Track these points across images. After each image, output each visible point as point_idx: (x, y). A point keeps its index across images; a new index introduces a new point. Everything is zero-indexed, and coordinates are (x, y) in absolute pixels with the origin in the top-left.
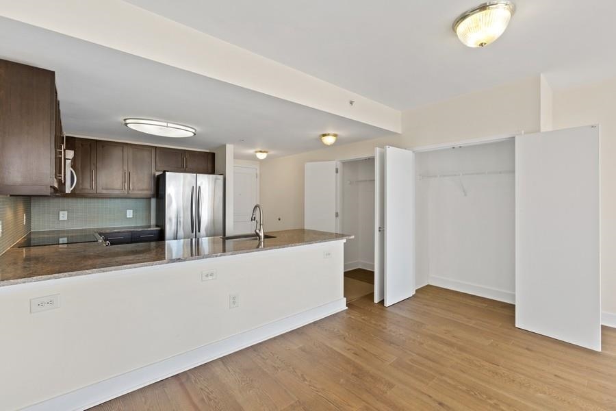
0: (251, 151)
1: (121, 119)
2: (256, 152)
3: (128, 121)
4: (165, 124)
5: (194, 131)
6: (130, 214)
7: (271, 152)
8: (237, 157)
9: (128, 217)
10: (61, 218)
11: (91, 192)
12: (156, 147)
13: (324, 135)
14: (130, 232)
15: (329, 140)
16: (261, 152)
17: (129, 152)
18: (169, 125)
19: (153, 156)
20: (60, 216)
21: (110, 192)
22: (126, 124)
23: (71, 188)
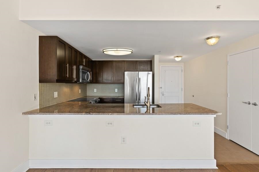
0: (172, 57)
1: (102, 50)
2: (175, 57)
3: (104, 51)
4: (116, 49)
5: (131, 51)
6: (116, 90)
7: (184, 57)
8: (160, 61)
9: (116, 92)
10: (95, 91)
11: (101, 81)
12: (124, 61)
13: (208, 38)
14: (112, 98)
15: (212, 41)
16: (177, 57)
17: (114, 64)
18: (118, 49)
19: (123, 65)
20: (95, 90)
21: (107, 81)
22: (103, 52)
23: (87, 80)
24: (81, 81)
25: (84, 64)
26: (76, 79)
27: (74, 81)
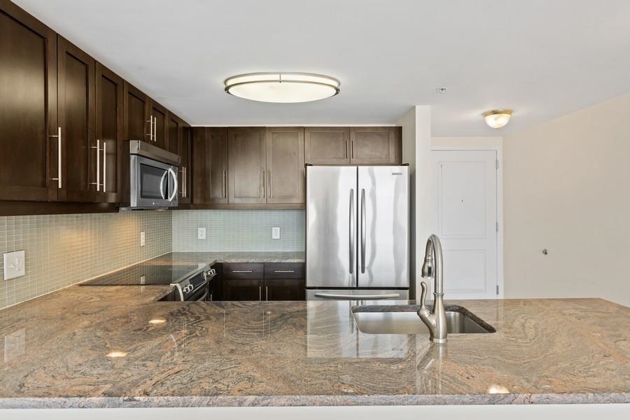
0: (473, 115)
1: (219, 81)
2: (486, 114)
4: (277, 77)
5: (336, 84)
6: (276, 234)
7: (520, 112)
9: (274, 238)
10: (200, 237)
11: (222, 201)
12: (304, 128)
14: (262, 263)
16: (495, 112)
17: (268, 139)
18: (284, 77)
19: (301, 143)
20: (202, 234)
21: (245, 201)
22: (227, 89)
23: (166, 198)
24: (134, 203)
25: (153, 136)
26: (114, 194)
27: (105, 205)
